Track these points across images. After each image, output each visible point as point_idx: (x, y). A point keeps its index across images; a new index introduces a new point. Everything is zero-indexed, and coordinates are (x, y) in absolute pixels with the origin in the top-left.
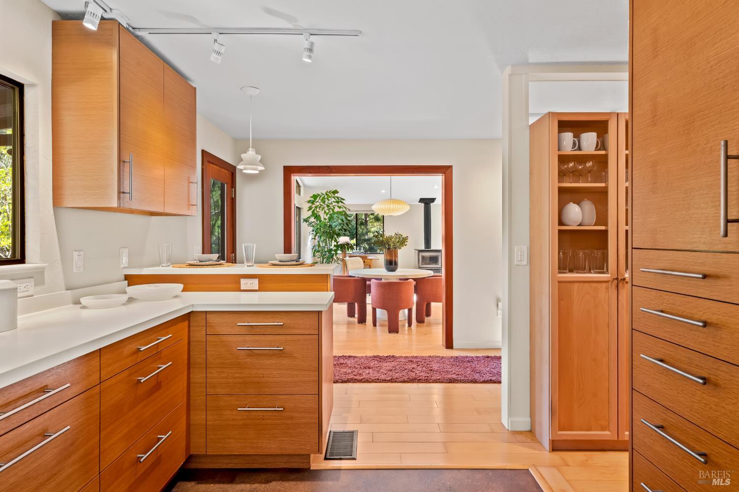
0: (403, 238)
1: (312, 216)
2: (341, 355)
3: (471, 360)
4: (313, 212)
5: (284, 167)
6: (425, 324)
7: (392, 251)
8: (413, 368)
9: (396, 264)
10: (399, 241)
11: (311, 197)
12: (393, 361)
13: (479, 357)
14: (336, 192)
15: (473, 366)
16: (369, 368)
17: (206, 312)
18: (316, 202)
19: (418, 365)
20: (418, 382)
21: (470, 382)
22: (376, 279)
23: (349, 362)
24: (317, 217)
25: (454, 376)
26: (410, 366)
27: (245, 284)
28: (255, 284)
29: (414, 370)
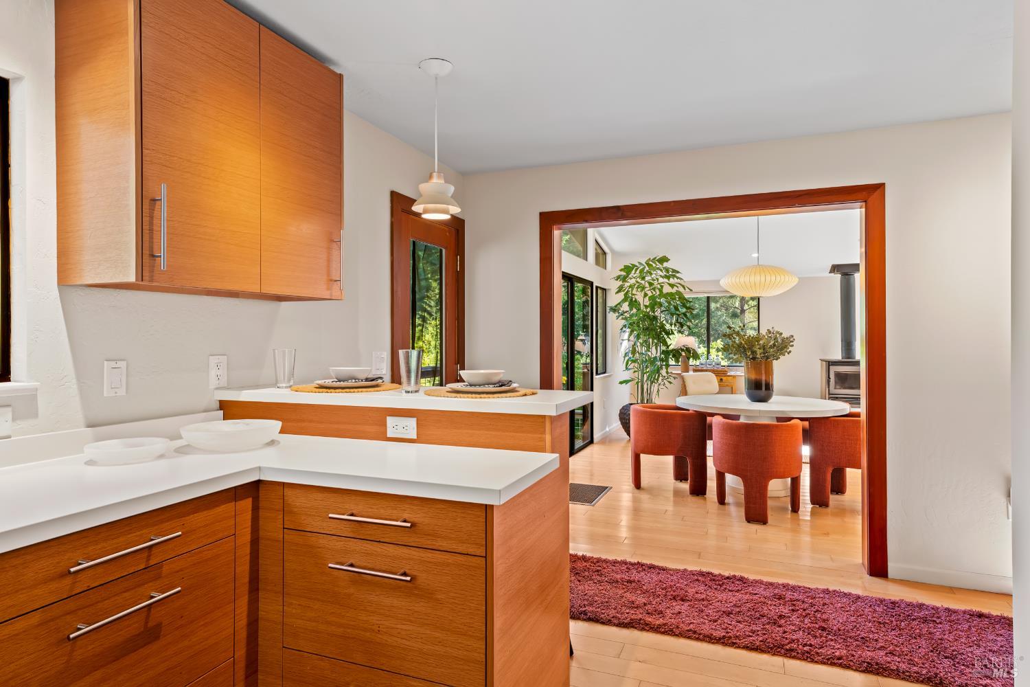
0: (783, 340)
1: (624, 300)
2: (636, 561)
3: (933, 616)
4: (626, 295)
5: (542, 214)
6: (829, 510)
7: (760, 364)
8: (781, 617)
9: (769, 387)
10: (774, 345)
11: (621, 270)
12: (738, 591)
13: (955, 612)
14: (664, 260)
15: (938, 635)
16: (683, 600)
17: (284, 484)
18: (631, 279)
19: (793, 610)
20: (785, 655)
21: (922, 682)
22: (725, 416)
23: (648, 579)
24: (633, 303)
25: (881, 656)
26: (773, 610)
27: (394, 426)
28: (409, 427)
29: (782, 621)
